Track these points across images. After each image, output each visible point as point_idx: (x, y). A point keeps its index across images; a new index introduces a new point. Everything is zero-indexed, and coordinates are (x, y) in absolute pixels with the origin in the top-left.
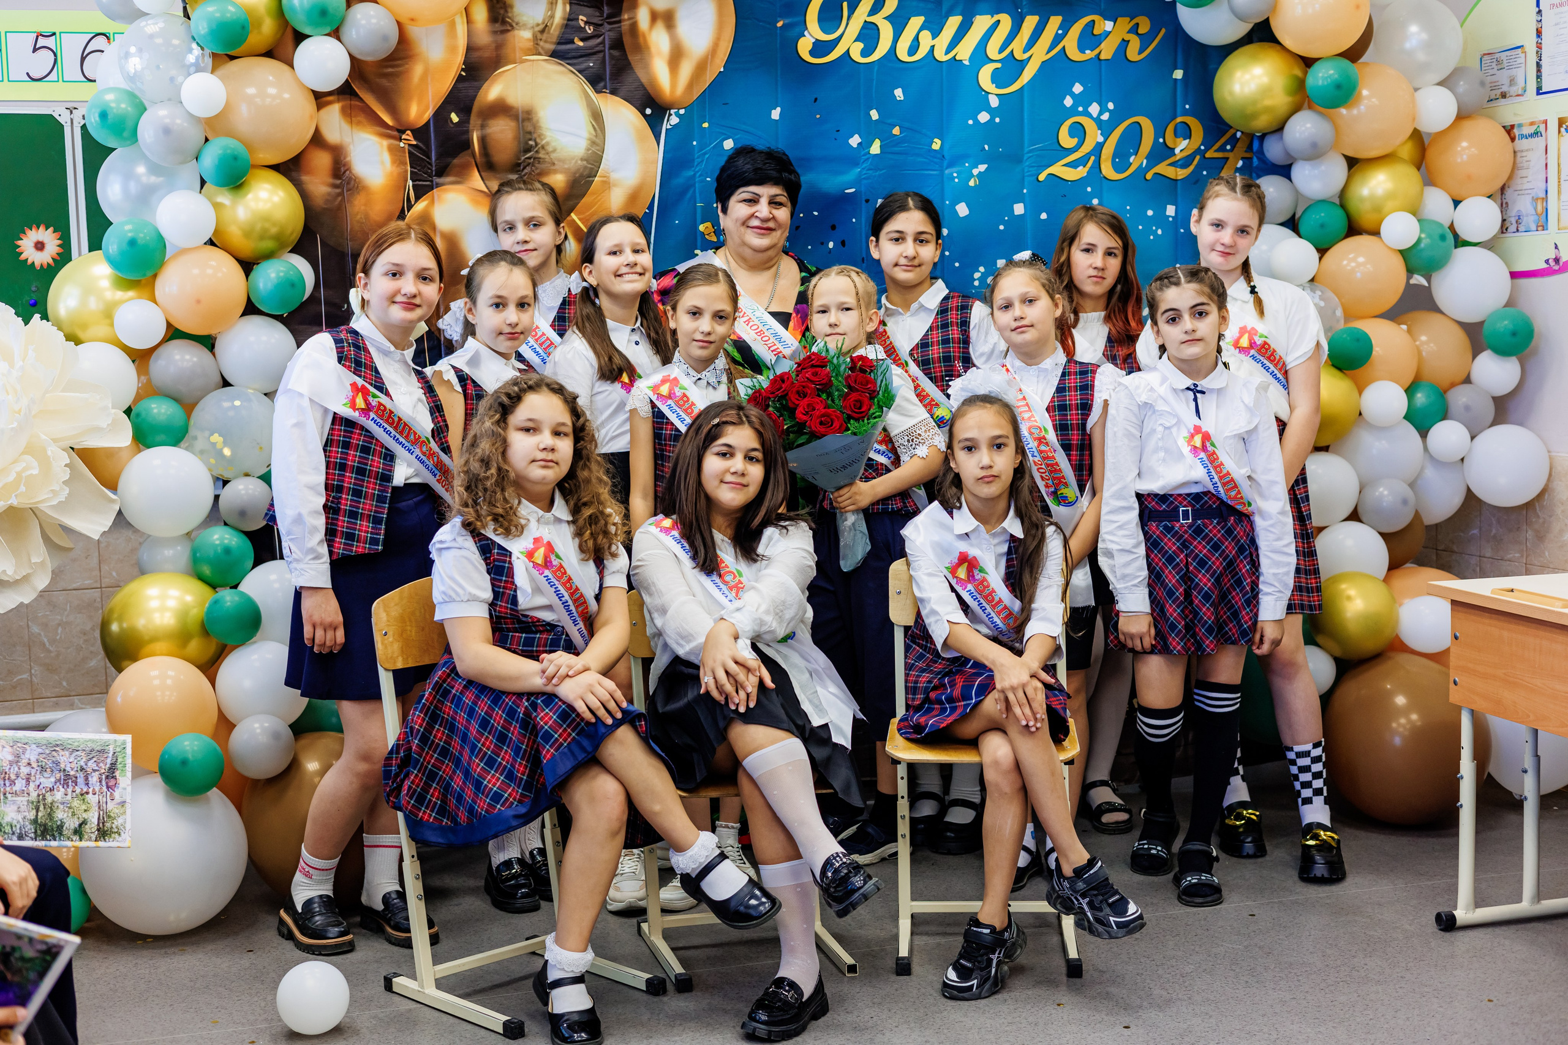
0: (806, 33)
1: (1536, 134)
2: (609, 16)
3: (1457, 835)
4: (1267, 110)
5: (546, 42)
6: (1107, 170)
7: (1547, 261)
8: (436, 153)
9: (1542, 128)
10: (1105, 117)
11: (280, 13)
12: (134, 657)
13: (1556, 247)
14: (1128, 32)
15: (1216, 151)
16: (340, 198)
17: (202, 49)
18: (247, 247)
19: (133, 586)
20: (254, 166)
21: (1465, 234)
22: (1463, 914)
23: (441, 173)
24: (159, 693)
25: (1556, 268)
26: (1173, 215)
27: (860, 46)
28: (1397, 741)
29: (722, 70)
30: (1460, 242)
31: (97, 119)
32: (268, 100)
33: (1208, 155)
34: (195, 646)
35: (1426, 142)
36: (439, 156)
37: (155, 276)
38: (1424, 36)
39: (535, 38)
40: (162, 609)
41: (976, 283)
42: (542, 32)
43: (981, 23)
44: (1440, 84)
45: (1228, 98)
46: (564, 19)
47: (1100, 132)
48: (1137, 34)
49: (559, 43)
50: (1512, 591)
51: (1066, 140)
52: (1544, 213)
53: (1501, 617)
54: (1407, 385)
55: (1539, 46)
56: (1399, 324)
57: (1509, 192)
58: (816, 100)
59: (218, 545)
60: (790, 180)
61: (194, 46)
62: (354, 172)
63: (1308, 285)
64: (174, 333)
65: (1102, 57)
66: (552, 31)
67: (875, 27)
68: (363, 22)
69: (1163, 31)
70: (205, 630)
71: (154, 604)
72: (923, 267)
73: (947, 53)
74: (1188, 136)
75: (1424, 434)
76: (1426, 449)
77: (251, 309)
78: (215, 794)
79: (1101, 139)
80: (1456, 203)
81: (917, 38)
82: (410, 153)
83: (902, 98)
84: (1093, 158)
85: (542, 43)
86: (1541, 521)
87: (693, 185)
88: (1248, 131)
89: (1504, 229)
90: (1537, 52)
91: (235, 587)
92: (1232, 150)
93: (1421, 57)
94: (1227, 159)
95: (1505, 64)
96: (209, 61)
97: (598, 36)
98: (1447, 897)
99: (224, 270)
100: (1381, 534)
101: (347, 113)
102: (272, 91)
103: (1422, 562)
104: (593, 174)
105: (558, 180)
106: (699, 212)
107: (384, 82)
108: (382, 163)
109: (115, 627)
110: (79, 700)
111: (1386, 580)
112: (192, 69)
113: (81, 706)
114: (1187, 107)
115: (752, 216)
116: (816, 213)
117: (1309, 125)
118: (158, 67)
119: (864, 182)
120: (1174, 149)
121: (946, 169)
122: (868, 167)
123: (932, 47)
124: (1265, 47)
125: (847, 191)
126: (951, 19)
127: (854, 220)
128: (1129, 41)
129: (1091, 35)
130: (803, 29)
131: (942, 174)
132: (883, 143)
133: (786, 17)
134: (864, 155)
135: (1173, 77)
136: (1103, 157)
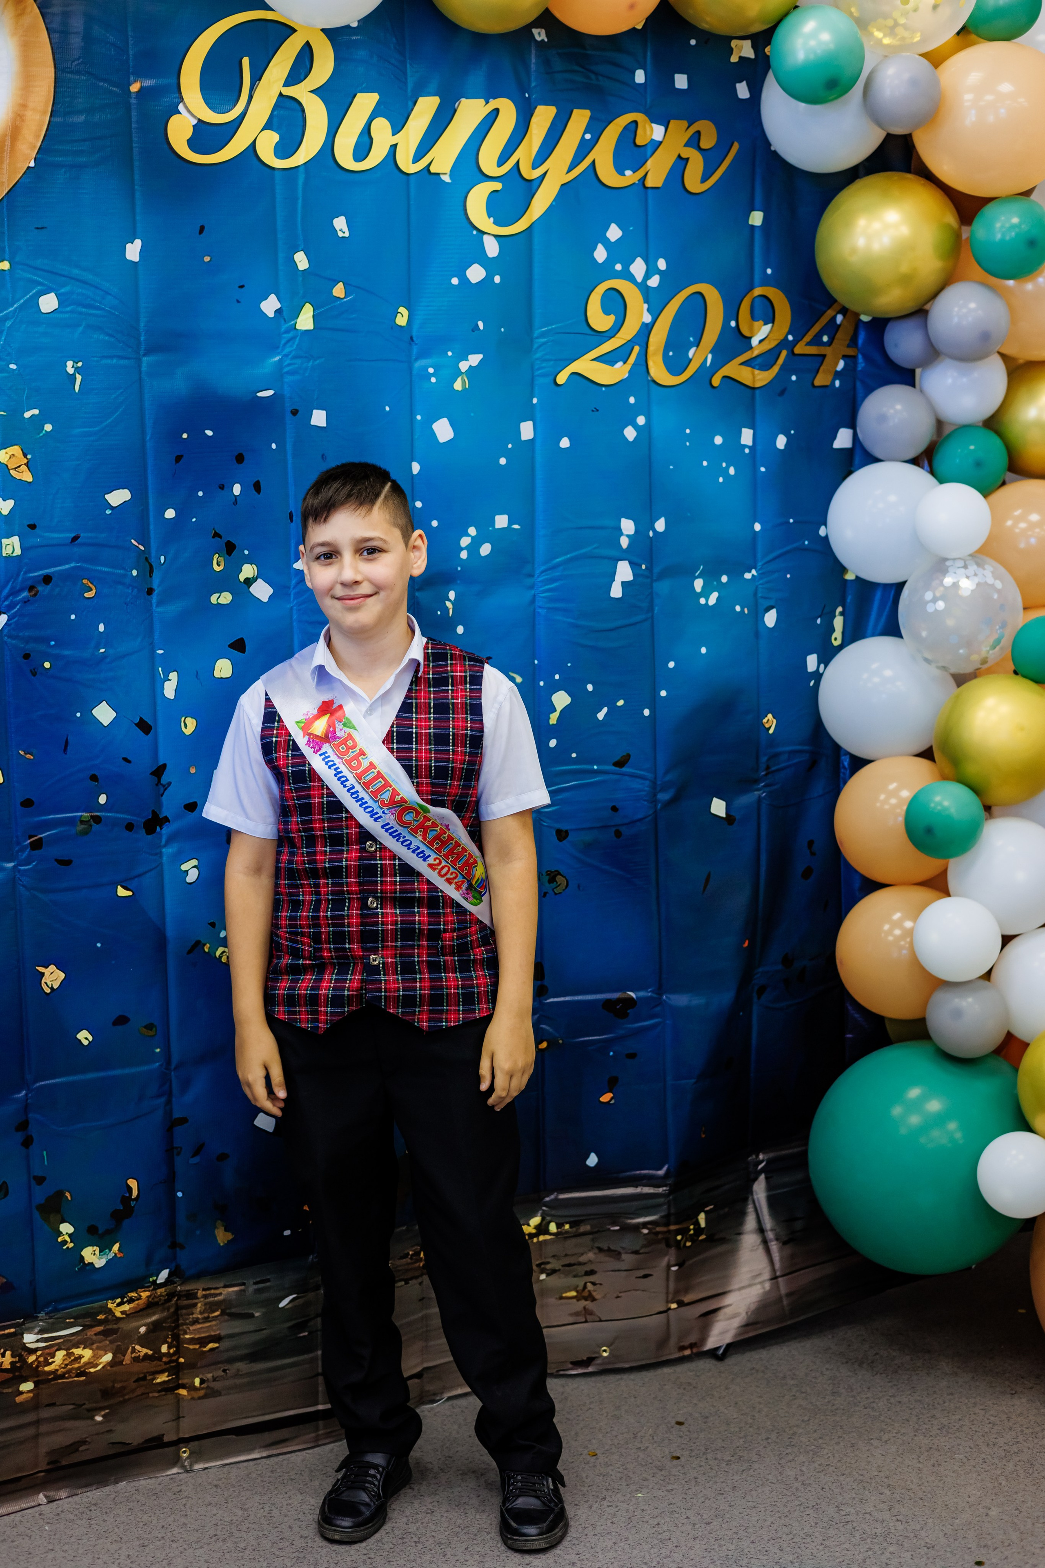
0: (181, 107)
4: (905, 280)
6: (658, 371)
10: (654, 282)
14: (687, 145)
15: (808, 344)
26: (751, 444)
27: (272, 138)
29: (32, 164)
41: (464, 555)
43: (471, 111)
45: (854, 259)
47: (646, 306)
48: (700, 149)
51: (600, 321)
58: (202, 229)
65: (649, 183)
67: (299, 108)
69: (736, 146)
73: (416, 159)
74: (770, 319)
79: (648, 318)
81: (367, 131)
83: (347, 234)
84: (637, 348)
92: (830, 343)
94: (824, 356)
114: (769, 271)
116: (207, 433)
117: (972, 305)
119: (288, 379)
120: (750, 338)
121: (416, 359)
122: (293, 353)
123: (393, 148)
124: (896, 178)
125: (260, 394)
126: (422, 101)
127: (274, 446)
128: (687, 159)
129: (632, 145)
130: (176, 100)
131: (410, 369)
132: (318, 311)
133: (146, 76)
134: (287, 332)
135: (750, 223)
136: (652, 347)
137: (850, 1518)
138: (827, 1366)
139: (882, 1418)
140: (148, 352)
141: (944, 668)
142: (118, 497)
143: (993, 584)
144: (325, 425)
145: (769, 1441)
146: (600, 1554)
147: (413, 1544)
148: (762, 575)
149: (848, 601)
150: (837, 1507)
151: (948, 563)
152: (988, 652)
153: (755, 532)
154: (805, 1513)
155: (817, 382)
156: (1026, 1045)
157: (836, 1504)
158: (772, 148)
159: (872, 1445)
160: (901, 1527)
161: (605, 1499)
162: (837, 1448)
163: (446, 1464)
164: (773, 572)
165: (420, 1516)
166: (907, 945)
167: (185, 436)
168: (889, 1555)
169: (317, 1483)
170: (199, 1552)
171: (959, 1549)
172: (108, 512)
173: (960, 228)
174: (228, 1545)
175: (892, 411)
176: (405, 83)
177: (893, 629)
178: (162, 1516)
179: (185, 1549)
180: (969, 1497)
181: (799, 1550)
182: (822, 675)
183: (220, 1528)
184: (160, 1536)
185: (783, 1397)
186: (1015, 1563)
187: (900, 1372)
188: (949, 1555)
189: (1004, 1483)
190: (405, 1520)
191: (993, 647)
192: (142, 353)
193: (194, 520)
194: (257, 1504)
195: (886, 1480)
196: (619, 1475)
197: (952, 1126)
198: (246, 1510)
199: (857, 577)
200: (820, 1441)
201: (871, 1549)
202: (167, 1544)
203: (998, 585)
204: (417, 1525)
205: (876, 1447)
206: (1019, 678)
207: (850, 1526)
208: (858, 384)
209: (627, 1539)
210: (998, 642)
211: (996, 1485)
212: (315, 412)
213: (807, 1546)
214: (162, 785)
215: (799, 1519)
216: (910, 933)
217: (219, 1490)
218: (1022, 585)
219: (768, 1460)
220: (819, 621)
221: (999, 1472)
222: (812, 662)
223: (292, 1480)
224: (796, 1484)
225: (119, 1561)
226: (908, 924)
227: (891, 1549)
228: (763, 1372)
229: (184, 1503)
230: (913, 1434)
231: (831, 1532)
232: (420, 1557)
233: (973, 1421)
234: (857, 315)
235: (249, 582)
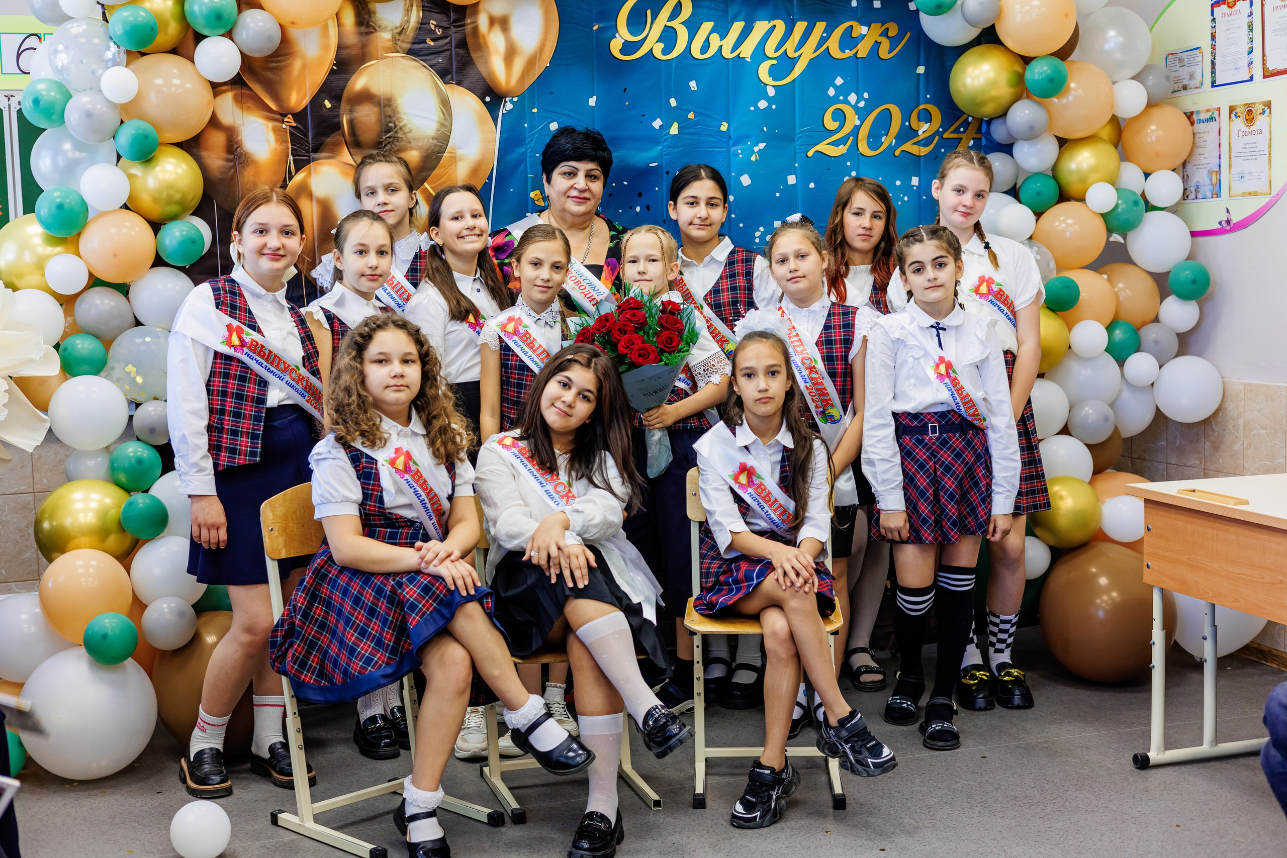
0: (617, 35)
1: (1211, 119)
2: (455, 21)
3: (1150, 690)
4: (994, 99)
5: (403, 42)
6: (863, 148)
7: (1220, 223)
8: (312, 133)
9: (1216, 114)
10: (862, 104)
11: (183, 19)
12: (62, 550)
13: (1228, 211)
14: (881, 35)
15: (951, 133)
16: (233, 170)
17: (118, 47)
18: (156, 211)
19: (62, 491)
20: (161, 144)
21: (1154, 201)
22: (1155, 756)
23: (316, 150)
24: (83, 580)
25: (1228, 228)
26: (917, 184)
27: (661, 46)
28: (1101, 614)
29: (548, 65)
30: (1150, 207)
31: (31, 104)
32: (173, 89)
33: (945, 136)
34: (113, 540)
35: (1122, 125)
36: (316, 135)
37: (79, 234)
38: (1120, 39)
39: (394, 38)
40: (86, 510)
41: (757, 240)
42: (400, 33)
43: (761, 27)
44: (1133, 78)
45: (962, 89)
46: (418, 23)
47: (857, 117)
48: (888, 37)
49: (414, 43)
50: (1194, 491)
51: (830, 123)
52: (1218, 184)
53: (1184, 512)
54: (1107, 325)
55: (1214, 48)
56: (1101, 274)
57: (1189, 167)
58: (625, 90)
59: (132, 457)
60: (604, 157)
61: (112, 44)
62: (244, 148)
63: (1027, 242)
64: (95, 282)
65: (859, 55)
66: (408, 33)
67: (673, 31)
68: (252, 25)
69: (909, 34)
70: (121, 527)
71: (79, 506)
72: (714, 226)
73: (733, 51)
74: (929, 120)
75: (1121, 363)
76: (1123, 376)
77: (159, 262)
78: (130, 662)
79: (858, 123)
80: (1147, 175)
81: (707, 40)
82: (291, 133)
83: (696, 89)
84: (851, 138)
85: (399, 43)
86: (1216, 434)
87: (525, 160)
88: (977, 116)
89: (1185, 196)
90: (1212, 53)
91: (147, 491)
92: (964, 132)
93: (1118, 56)
94: (961, 139)
95: (1186, 62)
96: (124, 57)
97: (446, 37)
98: (1142, 741)
99: (137, 229)
100: (1086, 445)
101: (238, 100)
102: (176, 82)
103: (1120, 468)
104: (443, 150)
105: (413, 156)
106: (530, 182)
107: (270, 75)
108: (268, 141)
109: (46, 525)
110: (16, 585)
111: (1091, 483)
112: (110, 63)
113: (16, 590)
114: (928, 96)
115: (572, 187)
116: (626, 183)
117: (1027, 112)
118: (82, 62)
119: (665, 157)
120: (917, 130)
121: (731, 146)
122: (668, 145)
123: (720, 47)
124: (989, 48)
125: (651, 165)
126: (736, 24)
127: (657, 189)
128: (880, 43)
129: (849, 38)
130: (614, 32)
131: (729, 151)
132: (680, 126)
133: (601, 22)
134: (665, 135)
135: (917, 72)
136: (860, 137)
173: (1020, 71)
176: (728, 16)
206: (1049, 311)
218: (1060, 258)
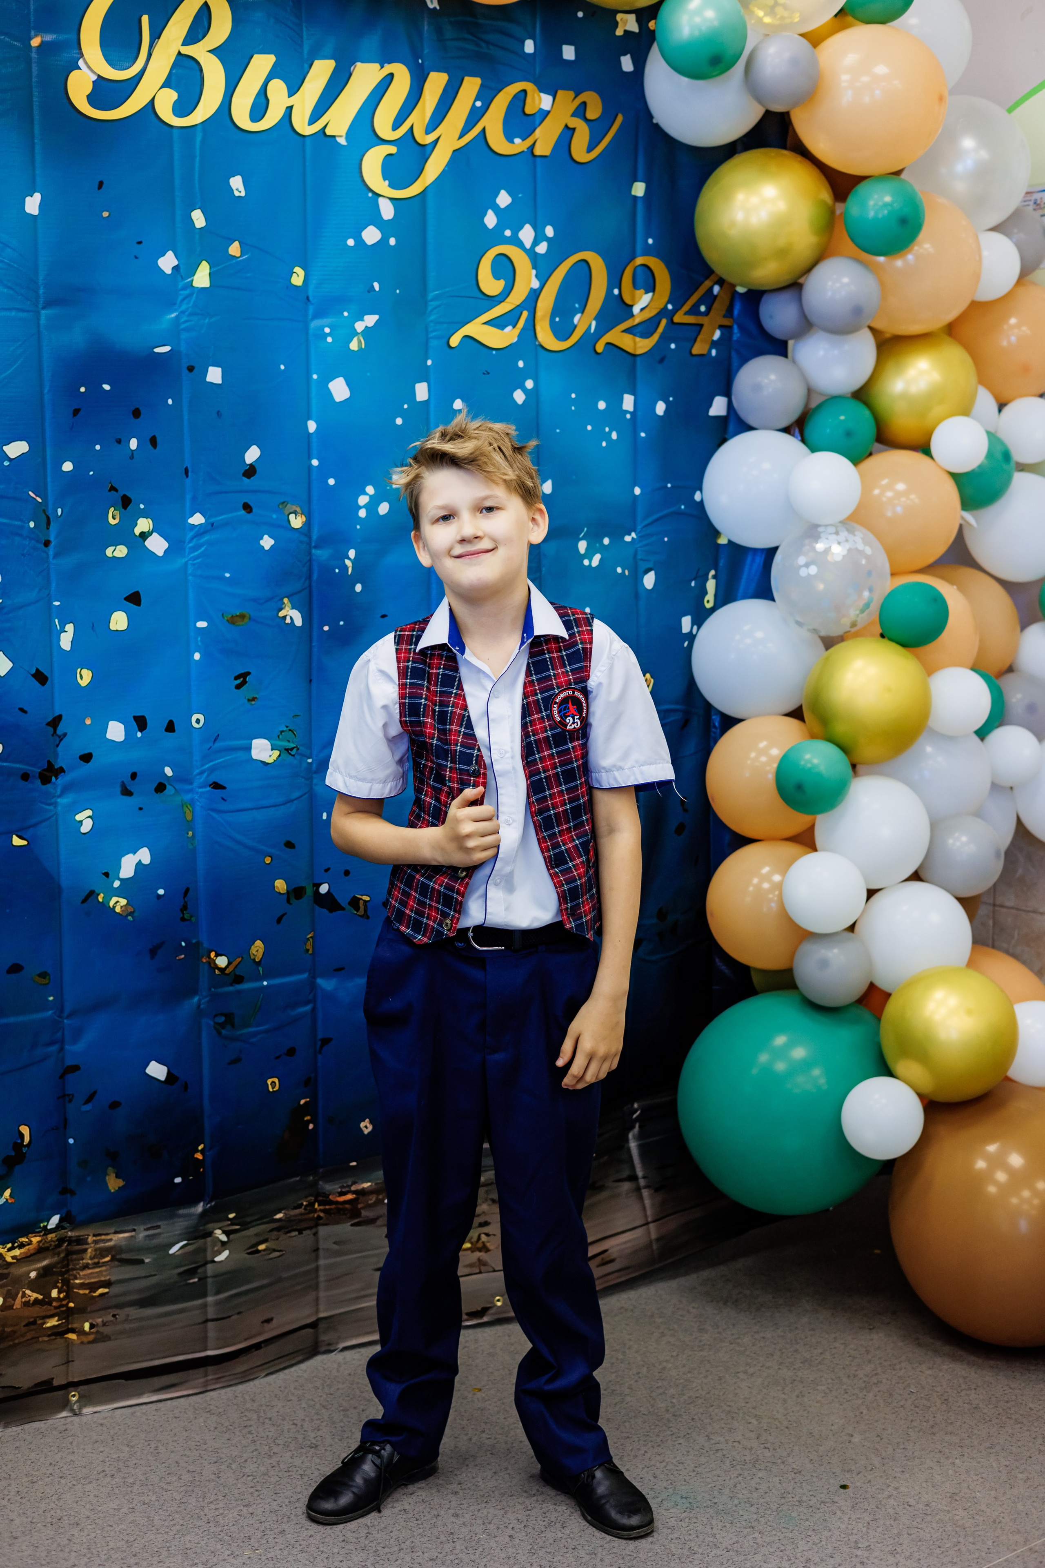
0: (81, 63)
4: (782, 253)
6: (545, 336)
10: (542, 248)
14: (574, 115)
15: (687, 313)
26: (631, 409)
27: (170, 96)
30: (1013, 464)
38: (984, 154)
41: (362, 513)
43: (366, 76)
44: (993, 229)
45: (733, 232)
47: (534, 272)
48: (586, 119)
51: (491, 285)
58: (101, 184)
65: (538, 151)
67: (197, 67)
69: (620, 119)
73: (313, 120)
74: (651, 288)
79: (536, 284)
80: (1001, 407)
81: (263, 92)
83: (243, 194)
84: (525, 314)
92: (707, 313)
94: (701, 326)
100: (958, 897)
114: (650, 241)
116: (105, 387)
117: (846, 280)
119: (184, 335)
120: (631, 306)
121: (313, 318)
122: (190, 310)
123: (289, 109)
124: (773, 154)
125: (157, 350)
126: (317, 63)
127: (170, 402)
128: (574, 129)
129: (521, 113)
130: (76, 55)
131: (307, 329)
132: (215, 269)
133: (47, 31)
134: (184, 289)
135: (633, 193)
136: (539, 313)
137: (719, 1446)
138: (693, 1305)
139: (747, 1353)
140: (48, 304)
141: (815, 631)
142: (16, 449)
143: (863, 550)
144: (220, 382)
145: (640, 1375)
146: (481, 1483)
147: (299, 1477)
148: (641, 538)
149: (721, 564)
150: (707, 1436)
151: (820, 529)
152: (858, 616)
153: (635, 496)
154: (676, 1443)
155: (695, 351)
156: (889, 995)
157: (706, 1433)
158: (655, 121)
159: (738, 1378)
160: (768, 1454)
161: (484, 1431)
162: (705, 1381)
163: (328, 1401)
164: (651, 535)
165: (304, 1451)
166: (776, 898)
167: (83, 389)
168: (758, 1481)
169: (201, 1420)
170: (89, 1487)
171: (824, 1474)
172: (6, 463)
173: (834, 204)
174: (117, 1480)
175: (766, 381)
176: (301, 46)
177: (764, 592)
178: (49, 1453)
179: (74, 1485)
180: (832, 1425)
181: (672, 1477)
182: (695, 636)
183: (107, 1464)
184: (48, 1472)
185: (652, 1333)
186: (878, 1486)
187: (763, 1309)
188: (815, 1479)
189: (865, 1412)
190: (289, 1454)
191: (862, 611)
192: (40, 306)
193: (91, 473)
194: (142, 1441)
195: (753, 1411)
196: (496, 1409)
197: (816, 1072)
198: (132, 1447)
199: (730, 541)
200: (689, 1375)
201: (740, 1475)
202: (56, 1480)
203: (868, 551)
204: (302, 1458)
205: (743, 1380)
206: (885, 641)
207: (720, 1454)
208: (734, 354)
209: (506, 1469)
210: (867, 605)
211: (858, 1414)
212: (211, 369)
213: (680, 1473)
214: (57, 735)
215: (671, 1448)
216: (779, 886)
217: (105, 1429)
218: (890, 553)
219: (639, 1393)
220: (693, 584)
221: (860, 1402)
222: (686, 623)
223: (176, 1418)
224: (668, 1416)
225: (9, 1497)
226: (777, 878)
227: (760, 1474)
228: (632, 1310)
229: (71, 1440)
230: (777, 1367)
231: (703, 1460)
232: (306, 1489)
233: (834, 1354)
234: (733, 286)
235: (144, 536)
